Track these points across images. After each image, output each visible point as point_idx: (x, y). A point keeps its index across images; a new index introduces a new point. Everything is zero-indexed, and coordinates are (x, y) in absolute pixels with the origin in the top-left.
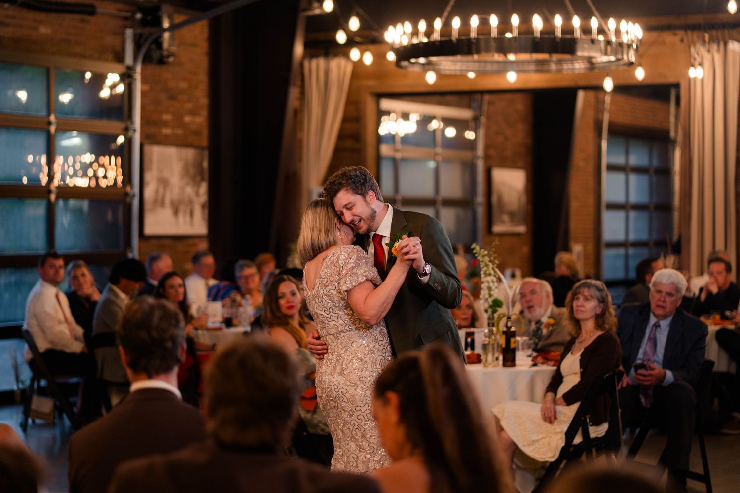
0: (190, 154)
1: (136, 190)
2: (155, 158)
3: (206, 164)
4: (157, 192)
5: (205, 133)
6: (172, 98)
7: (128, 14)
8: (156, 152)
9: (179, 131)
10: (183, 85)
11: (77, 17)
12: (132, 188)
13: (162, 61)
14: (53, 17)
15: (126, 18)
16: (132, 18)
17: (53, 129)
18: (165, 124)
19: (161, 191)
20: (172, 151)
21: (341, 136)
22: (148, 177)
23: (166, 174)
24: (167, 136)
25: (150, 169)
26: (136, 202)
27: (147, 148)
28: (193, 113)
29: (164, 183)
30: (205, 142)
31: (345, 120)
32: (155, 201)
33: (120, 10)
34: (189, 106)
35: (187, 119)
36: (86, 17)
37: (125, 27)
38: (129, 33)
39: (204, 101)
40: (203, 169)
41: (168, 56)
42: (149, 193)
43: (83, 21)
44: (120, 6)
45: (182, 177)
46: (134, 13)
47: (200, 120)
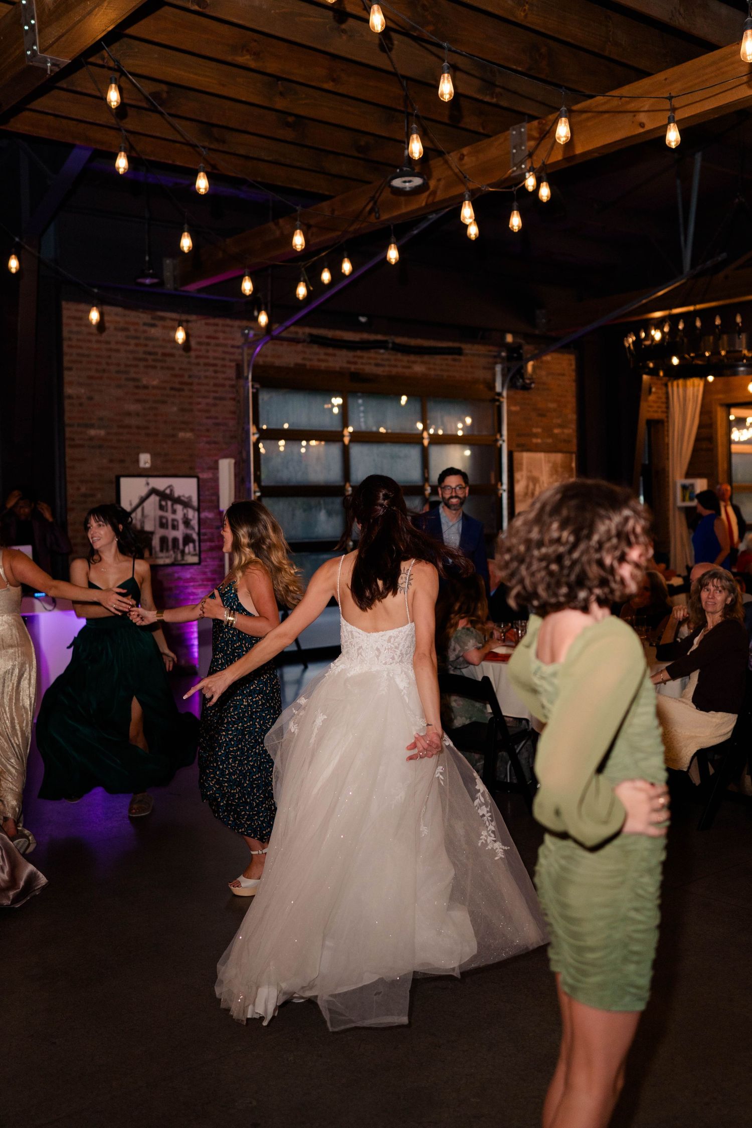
0: (558, 457)
1: (505, 487)
2: (525, 462)
3: (574, 465)
4: (527, 487)
5: (575, 441)
6: (542, 415)
7: (495, 354)
8: (526, 456)
9: (550, 441)
10: (552, 405)
11: (450, 357)
12: (502, 484)
13: (526, 388)
14: (426, 358)
15: (495, 357)
16: (499, 356)
17: (426, 442)
18: (536, 435)
19: (531, 486)
20: (541, 456)
21: (698, 439)
22: (517, 476)
23: (536, 473)
24: (536, 444)
25: (521, 470)
26: (505, 496)
27: (516, 455)
28: (561, 426)
29: (534, 480)
30: (574, 447)
31: (700, 427)
32: (526, 494)
33: (490, 351)
34: (559, 421)
35: (556, 431)
36: (457, 357)
37: (496, 363)
38: (498, 368)
39: (573, 417)
40: (571, 469)
41: (531, 384)
42: (519, 488)
43: (454, 360)
44: (491, 348)
45: (551, 475)
46: (500, 353)
47: (570, 431)
